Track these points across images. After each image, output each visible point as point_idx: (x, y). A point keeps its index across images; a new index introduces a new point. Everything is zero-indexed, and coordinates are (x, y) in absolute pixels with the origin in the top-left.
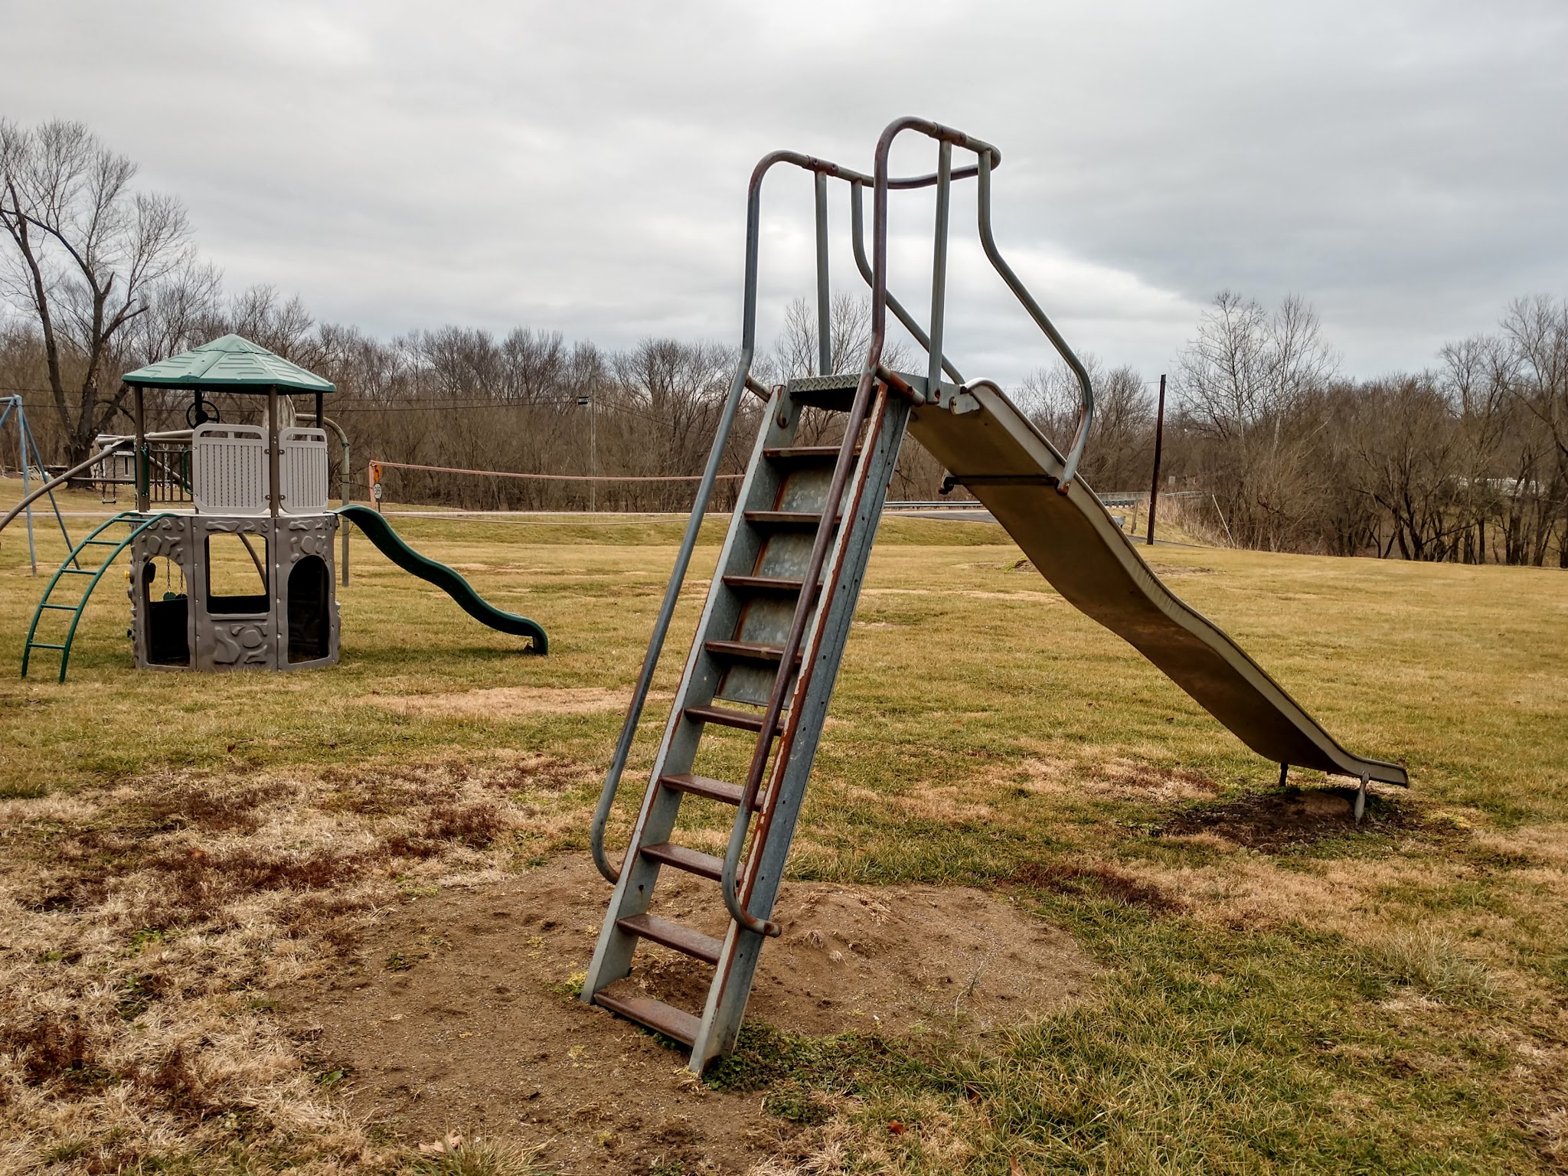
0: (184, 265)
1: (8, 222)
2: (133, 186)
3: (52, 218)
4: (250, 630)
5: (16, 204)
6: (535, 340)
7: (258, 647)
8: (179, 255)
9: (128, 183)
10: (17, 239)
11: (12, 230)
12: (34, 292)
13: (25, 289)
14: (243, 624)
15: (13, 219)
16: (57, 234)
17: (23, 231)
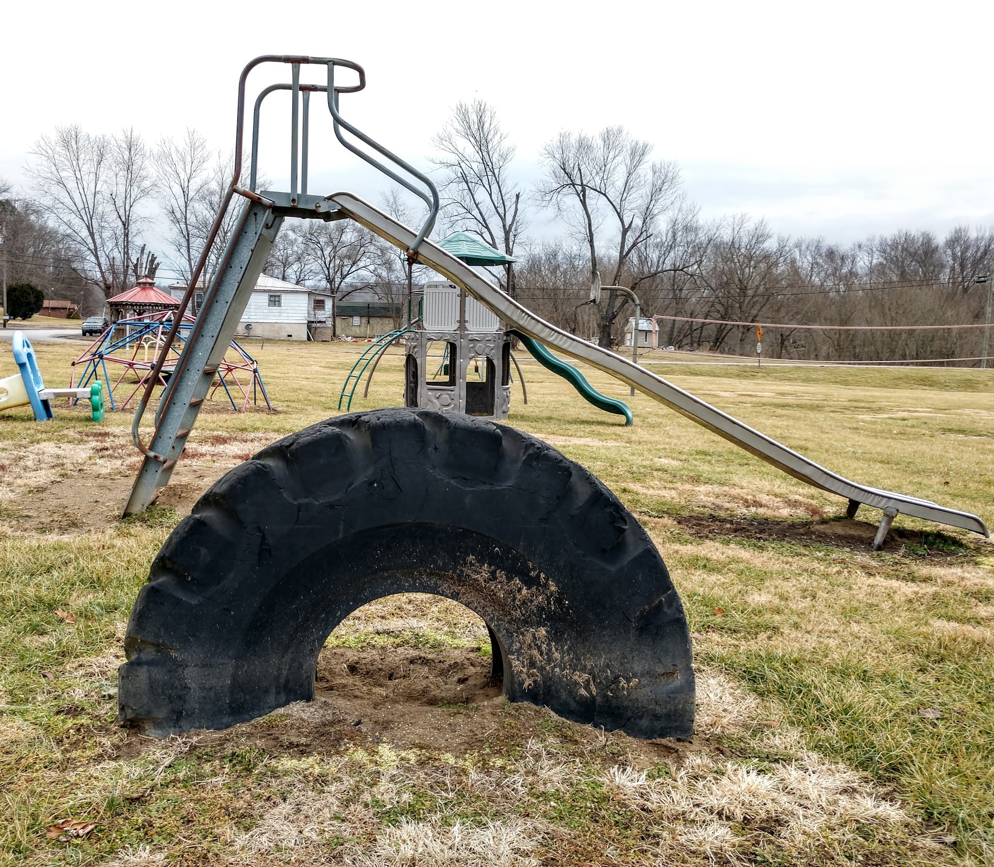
0: (677, 204)
1: (577, 191)
2: (650, 159)
3: (603, 185)
4: (445, 396)
5: (582, 180)
6: (973, 235)
7: (449, 405)
8: (673, 199)
9: (647, 158)
10: (581, 200)
11: (579, 195)
12: (588, 231)
13: (583, 230)
14: (441, 392)
15: (579, 188)
16: (605, 195)
17: (584, 196)
